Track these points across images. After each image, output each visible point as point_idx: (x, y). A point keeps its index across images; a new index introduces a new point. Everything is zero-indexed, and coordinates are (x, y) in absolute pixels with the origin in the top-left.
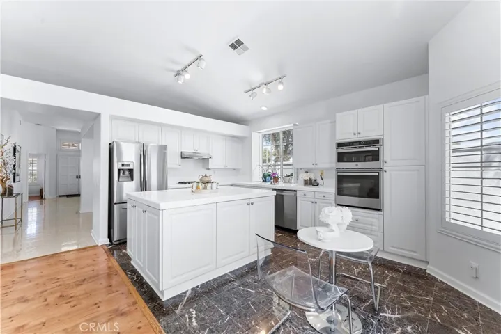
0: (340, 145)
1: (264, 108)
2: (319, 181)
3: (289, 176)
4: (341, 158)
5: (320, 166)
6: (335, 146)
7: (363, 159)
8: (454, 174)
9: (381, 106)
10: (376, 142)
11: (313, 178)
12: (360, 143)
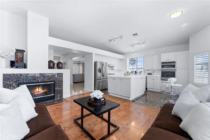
0: (162, 63)
1: (133, 50)
2: (152, 73)
3: (141, 72)
4: (163, 66)
5: (154, 69)
6: (161, 63)
7: (170, 67)
8: (196, 71)
9: (175, 53)
10: (174, 62)
11: (151, 73)
12: (169, 63)
